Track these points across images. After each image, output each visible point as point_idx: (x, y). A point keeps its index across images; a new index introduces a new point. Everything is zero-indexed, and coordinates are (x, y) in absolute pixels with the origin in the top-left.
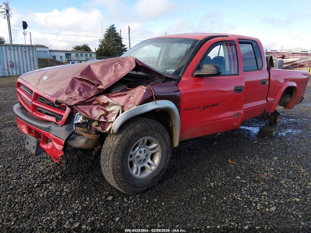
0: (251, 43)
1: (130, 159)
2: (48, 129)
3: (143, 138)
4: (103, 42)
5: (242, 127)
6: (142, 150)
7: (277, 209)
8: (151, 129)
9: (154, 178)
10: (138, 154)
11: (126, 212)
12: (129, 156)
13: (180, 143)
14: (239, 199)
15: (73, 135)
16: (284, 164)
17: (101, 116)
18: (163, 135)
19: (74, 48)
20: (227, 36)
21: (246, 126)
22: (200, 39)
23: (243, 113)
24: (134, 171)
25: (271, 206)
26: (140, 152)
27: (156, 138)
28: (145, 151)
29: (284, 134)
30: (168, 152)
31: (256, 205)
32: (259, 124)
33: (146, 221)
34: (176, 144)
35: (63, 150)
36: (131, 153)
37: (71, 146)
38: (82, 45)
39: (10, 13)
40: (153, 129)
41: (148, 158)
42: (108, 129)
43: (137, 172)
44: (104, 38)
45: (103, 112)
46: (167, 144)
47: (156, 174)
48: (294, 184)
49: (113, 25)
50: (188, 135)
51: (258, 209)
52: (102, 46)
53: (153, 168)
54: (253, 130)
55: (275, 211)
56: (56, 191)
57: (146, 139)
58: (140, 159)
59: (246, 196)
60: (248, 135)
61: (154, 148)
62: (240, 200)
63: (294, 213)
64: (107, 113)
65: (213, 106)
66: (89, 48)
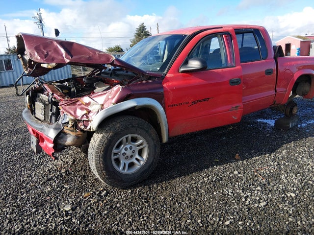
0: (252, 32)
1: (113, 157)
2: (42, 129)
3: (126, 136)
5: (259, 120)
6: (128, 146)
7: (267, 205)
8: (133, 126)
9: (143, 172)
10: (123, 151)
11: (114, 206)
12: (113, 154)
13: (169, 138)
14: (230, 194)
15: (62, 134)
16: (293, 157)
17: (83, 115)
18: (147, 132)
19: (107, 50)
20: (222, 28)
21: (264, 118)
22: (189, 33)
23: (242, 106)
24: (121, 168)
25: (261, 201)
26: (126, 149)
27: (140, 134)
28: (131, 148)
29: (304, 125)
30: (155, 146)
31: (246, 200)
32: (279, 116)
33: (130, 215)
34: (165, 139)
35: (53, 147)
36: (115, 151)
37: (61, 145)
40: (135, 127)
41: (135, 155)
42: (89, 127)
43: (124, 168)
45: (85, 112)
46: (153, 140)
47: (145, 168)
48: (296, 179)
49: (143, 24)
50: (179, 131)
51: (246, 204)
53: (142, 163)
54: (270, 123)
55: (264, 206)
56: (57, 188)
57: (130, 136)
58: (126, 156)
59: (238, 191)
60: (263, 128)
61: (141, 144)
62: (231, 196)
63: (285, 208)
64: (89, 112)
65: (204, 100)
66: (122, 49)
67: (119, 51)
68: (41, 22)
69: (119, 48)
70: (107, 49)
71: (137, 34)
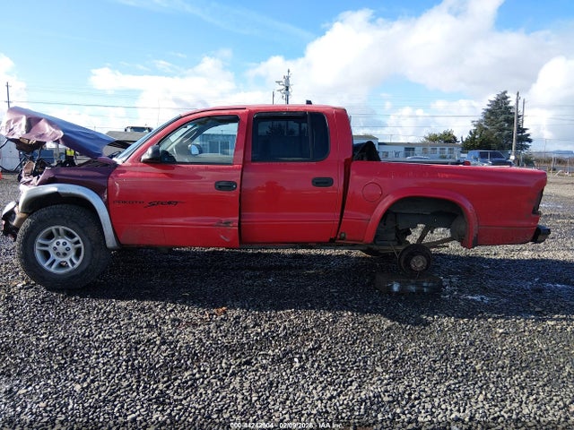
1: (38, 248)
3: (55, 227)
4: (479, 125)
6: (61, 241)
10: (55, 245)
12: (36, 244)
19: (426, 138)
24: (47, 263)
28: (64, 243)
36: (40, 241)
38: (442, 132)
39: (290, 90)
41: (70, 253)
44: (482, 118)
49: (505, 92)
52: (475, 133)
57: (60, 228)
58: (56, 251)
61: (78, 243)
65: (170, 203)
66: (454, 138)
67: (450, 142)
68: (287, 90)
69: (449, 135)
70: (427, 135)
71: (487, 110)
